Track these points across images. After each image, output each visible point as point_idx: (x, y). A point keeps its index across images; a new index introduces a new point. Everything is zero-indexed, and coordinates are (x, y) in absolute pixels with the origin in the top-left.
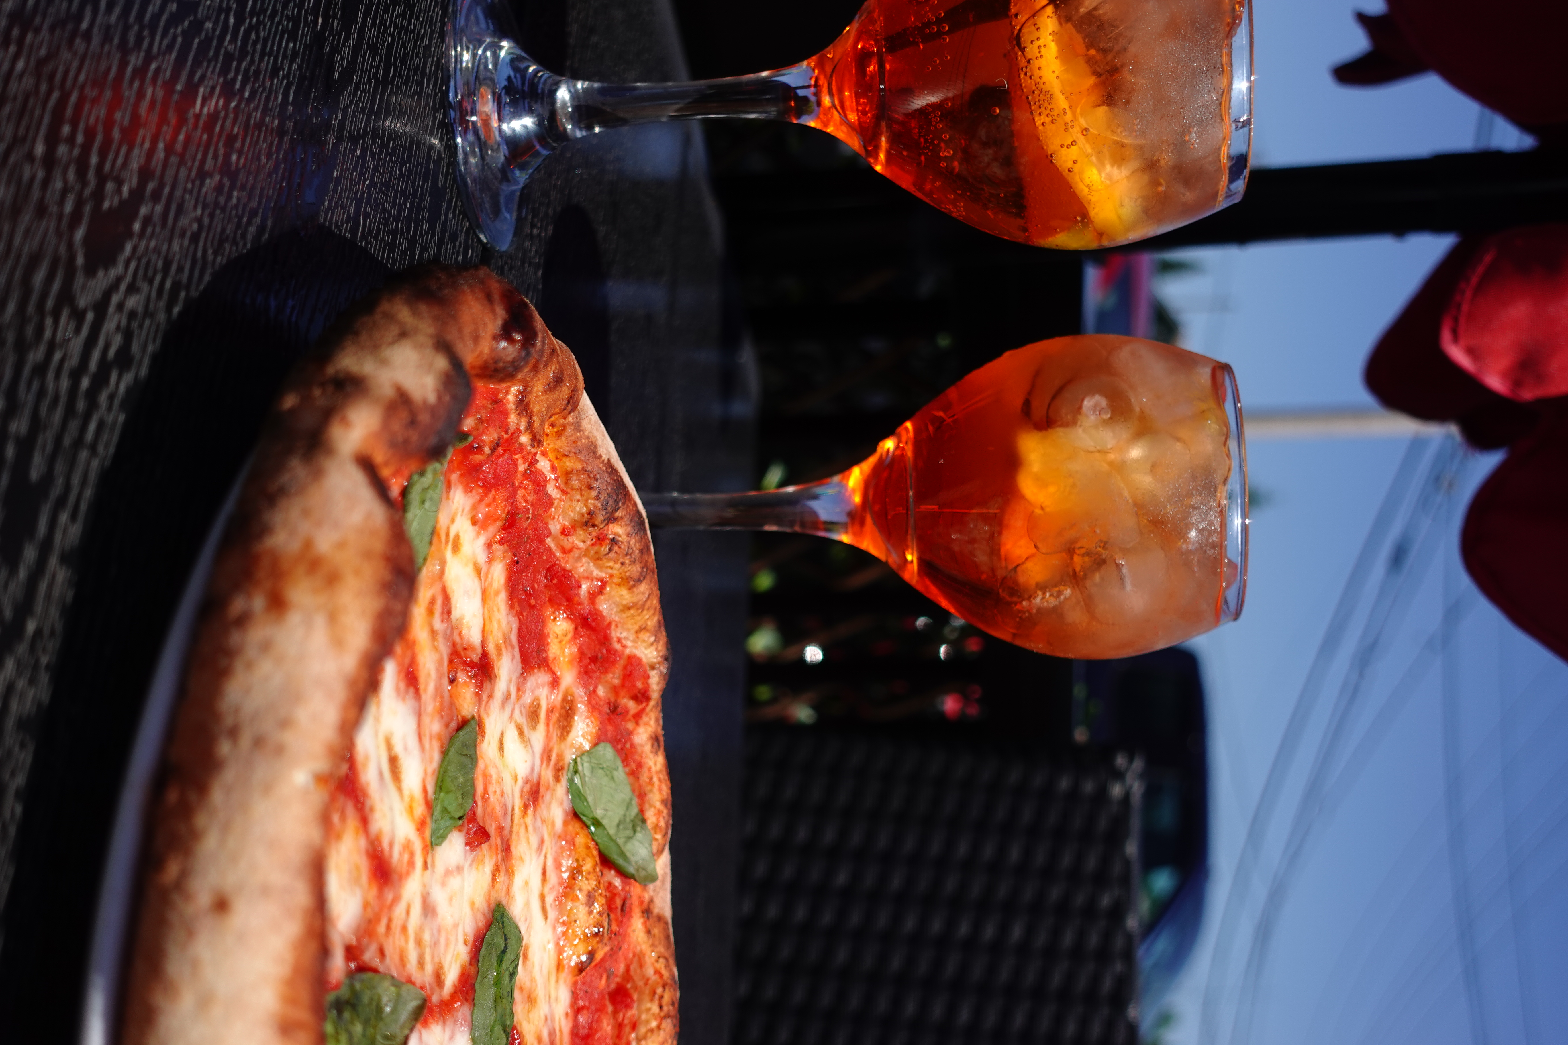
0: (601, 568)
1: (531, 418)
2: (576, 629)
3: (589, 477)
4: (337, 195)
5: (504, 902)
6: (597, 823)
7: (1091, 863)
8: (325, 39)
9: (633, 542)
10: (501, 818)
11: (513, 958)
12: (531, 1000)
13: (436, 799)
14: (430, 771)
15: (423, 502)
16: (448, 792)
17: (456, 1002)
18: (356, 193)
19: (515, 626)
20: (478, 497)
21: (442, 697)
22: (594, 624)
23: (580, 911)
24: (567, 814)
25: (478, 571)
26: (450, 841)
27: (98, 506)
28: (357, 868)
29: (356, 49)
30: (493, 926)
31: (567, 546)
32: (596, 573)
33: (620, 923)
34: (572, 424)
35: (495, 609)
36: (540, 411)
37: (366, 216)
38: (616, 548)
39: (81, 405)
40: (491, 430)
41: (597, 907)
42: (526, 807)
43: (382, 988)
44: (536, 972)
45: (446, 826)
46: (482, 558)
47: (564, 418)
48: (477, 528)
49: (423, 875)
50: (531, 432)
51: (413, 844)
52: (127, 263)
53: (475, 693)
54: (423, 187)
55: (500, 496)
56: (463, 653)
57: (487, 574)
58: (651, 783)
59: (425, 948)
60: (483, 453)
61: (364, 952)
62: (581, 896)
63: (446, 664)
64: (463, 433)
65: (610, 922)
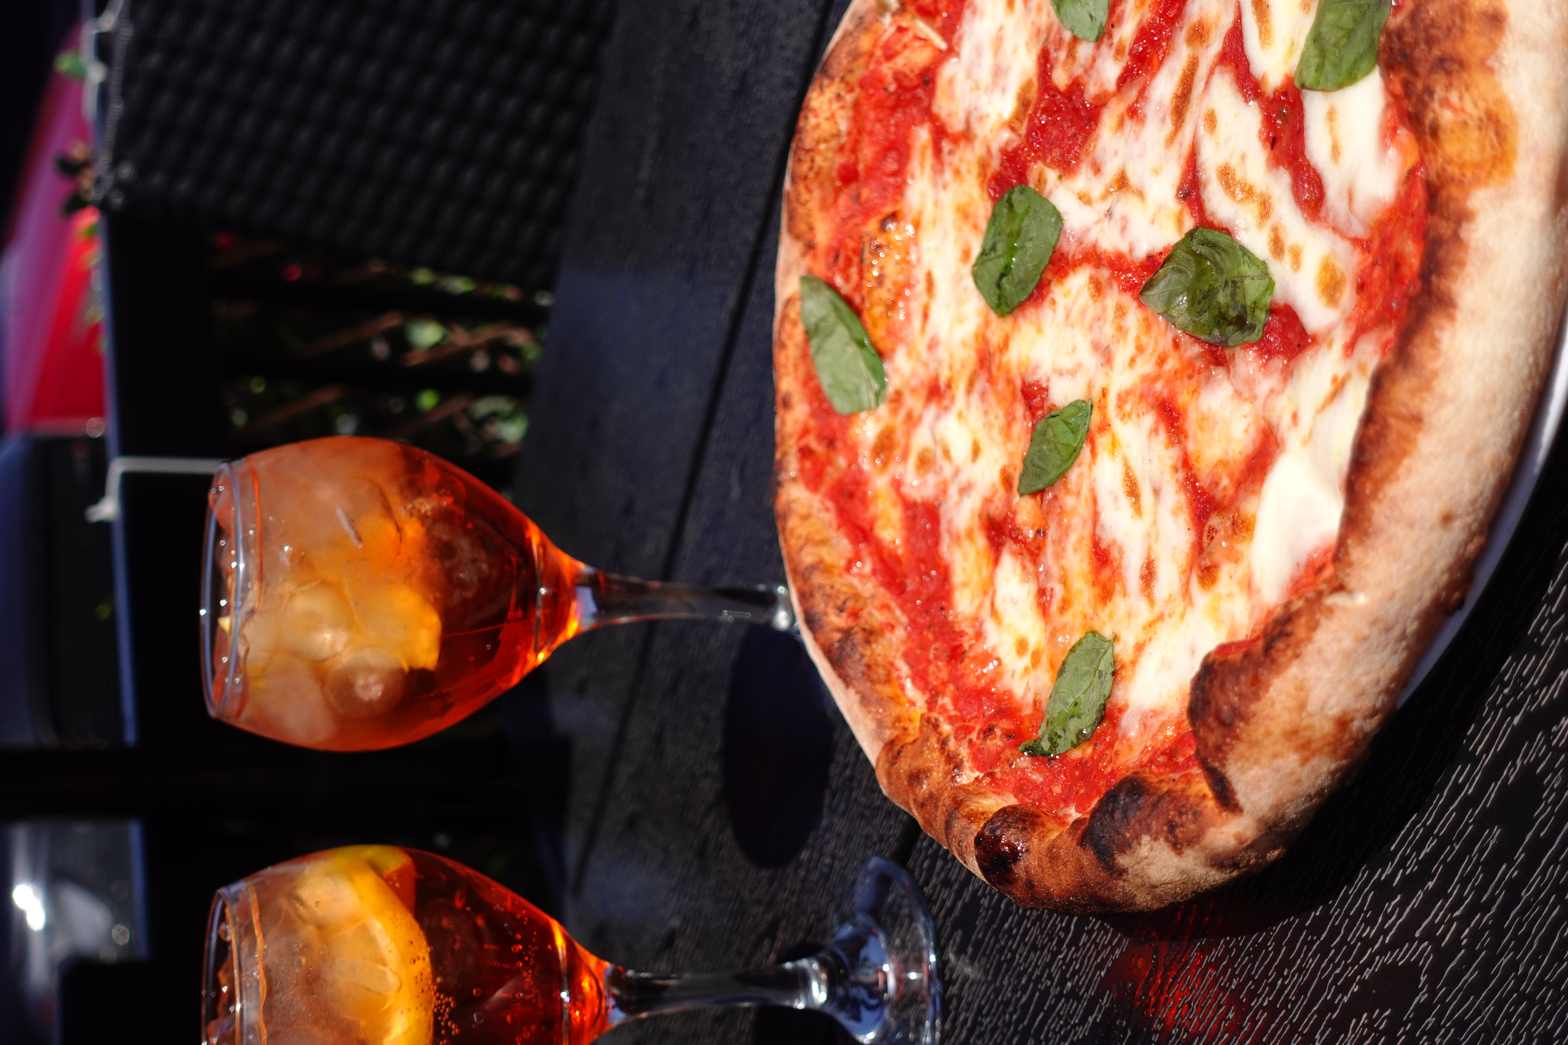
0: (851, 586)
1: (942, 748)
2: (872, 528)
3: (869, 676)
4: (1103, 956)
5: (993, 316)
6: (861, 344)
9: (820, 606)
10: (988, 392)
11: (988, 264)
12: (964, 213)
13: (1081, 442)
14: (1084, 468)
15: (1076, 704)
16: (1067, 445)
17: (1078, 260)
18: (1077, 951)
19: (944, 549)
20: (997, 685)
21: (1060, 524)
22: (857, 532)
23: (891, 270)
24: (891, 359)
25: (995, 615)
26: (1066, 398)
27: (1430, 789)
28: (1201, 428)
30: (1014, 303)
31: (885, 612)
32: (856, 581)
33: (842, 243)
34: (887, 729)
36: (932, 751)
38: (839, 602)
39: (1438, 869)
40: (993, 749)
41: (874, 273)
42: (949, 386)
43: (1184, 319)
44: (952, 234)
45: (1074, 415)
46: (990, 627)
47: (897, 737)
48: (995, 655)
49: (1109, 385)
50: (940, 734)
51: (1117, 416)
52: (1369, 963)
53: (1015, 513)
54: (985, 936)
55: (971, 680)
56: (1025, 551)
57: (980, 607)
58: (796, 367)
59: (1113, 322)
60: (1002, 729)
61: (1202, 355)
62: (888, 284)
63: (1050, 550)
64: (1029, 755)
65: (859, 251)
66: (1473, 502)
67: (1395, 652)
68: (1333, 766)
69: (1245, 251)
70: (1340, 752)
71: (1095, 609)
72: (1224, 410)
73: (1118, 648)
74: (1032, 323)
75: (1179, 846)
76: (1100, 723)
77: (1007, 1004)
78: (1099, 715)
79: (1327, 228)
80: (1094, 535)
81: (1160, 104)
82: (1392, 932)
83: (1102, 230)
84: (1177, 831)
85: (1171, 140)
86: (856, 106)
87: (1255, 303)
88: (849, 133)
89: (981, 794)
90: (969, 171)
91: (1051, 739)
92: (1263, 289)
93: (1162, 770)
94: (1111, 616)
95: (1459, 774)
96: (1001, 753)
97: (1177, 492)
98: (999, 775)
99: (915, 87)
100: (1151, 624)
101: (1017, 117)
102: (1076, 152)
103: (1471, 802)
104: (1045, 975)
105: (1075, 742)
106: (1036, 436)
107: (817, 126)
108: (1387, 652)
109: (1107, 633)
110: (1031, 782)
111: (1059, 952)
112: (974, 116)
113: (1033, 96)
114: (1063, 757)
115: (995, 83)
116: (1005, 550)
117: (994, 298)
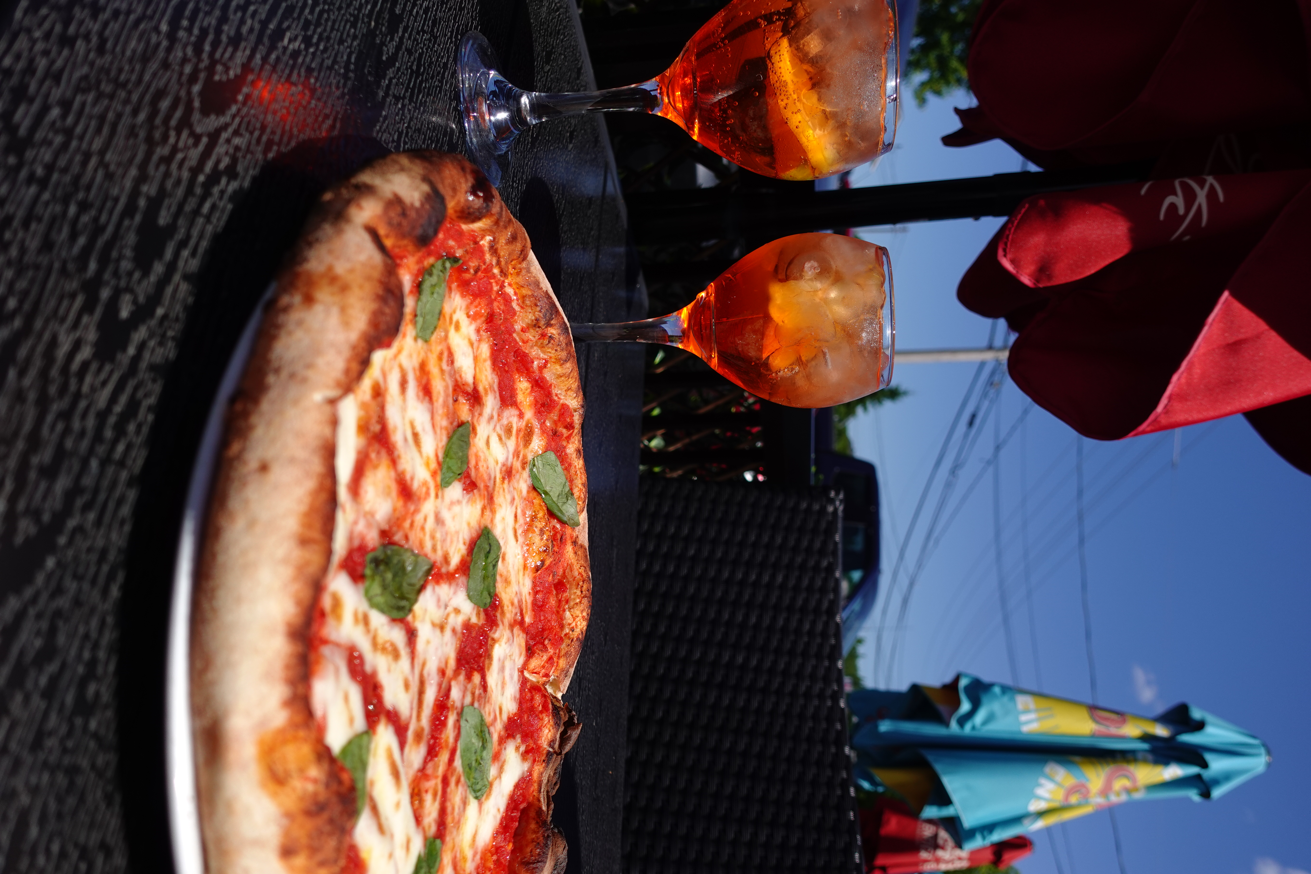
0: (544, 352)
1: (499, 258)
2: (532, 387)
3: (535, 299)
4: (385, 125)
5: (489, 526)
6: (546, 493)
7: (817, 545)
8: (377, 35)
9: (561, 339)
10: (487, 481)
11: (495, 557)
12: (507, 582)
13: (444, 462)
14: (441, 446)
15: (433, 293)
16: (451, 458)
17: (457, 573)
18: (399, 128)
19: (496, 381)
20: (469, 301)
21: (448, 407)
22: (541, 384)
23: (537, 539)
24: (529, 487)
25: (472, 344)
26: (454, 487)
28: (389, 487)
29: (398, 48)
30: (482, 538)
31: (525, 339)
32: (542, 355)
33: (559, 547)
34: (525, 268)
35: (484, 369)
36: (504, 256)
37: (405, 143)
38: (552, 341)
39: (198, 191)
40: (474, 260)
41: (545, 537)
42: (504, 479)
43: (406, 556)
44: (510, 567)
45: (451, 477)
46: (474, 337)
47: (520, 264)
48: (470, 319)
49: (435, 501)
50: (500, 267)
51: (429, 483)
52: (234, 117)
53: (470, 410)
54: (443, 139)
55: (483, 302)
56: (462, 387)
57: (478, 348)
58: (576, 474)
59: (437, 541)
60: (470, 273)
61: (393, 535)
62: (537, 531)
63: (451, 389)
64: (456, 257)
65: (553, 546)
66: (244, 484)
67: (280, 358)
68: (307, 266)
69: (382, 611)
70: (304, 276)
71: (427, 357)
72: (380, 503)
73: (414, 335)
74: (473, 527)
75: (397, 200)
76: (419, 284)
77: (429, 94)
78: (422, 288)
79: (343, 645)
80: (433, 404)
81: (431, 684)
83: (448, 595)
84: (401, 211)
85: (424, 665)
86: (562, 627)
87: (372, 579)
88: (564, 610)
89: (483, 230)
90: (508, 607)
91: (445, 268)
92: (370, 591)
93: (401, 255)
94: (419, 353)
95: (194, 265)
96: (471, 258)
97: (397, 441)
98: (472, 243)
99: (535, 645)
101: (492, 646)
102: (464, 638)
103: (183, 244)
104: (412, 112)
105: (433, 269)
106: (465, 460)
107: (582, 612)
108: (287, 358)
109: (420, 342)
110: (455, 240)
111: (407, 128)
112: (511, 641)
113: (487, 662)
114: (439, 257)
115: (503, 662)
116: (472, 386)
117: (491, 537)
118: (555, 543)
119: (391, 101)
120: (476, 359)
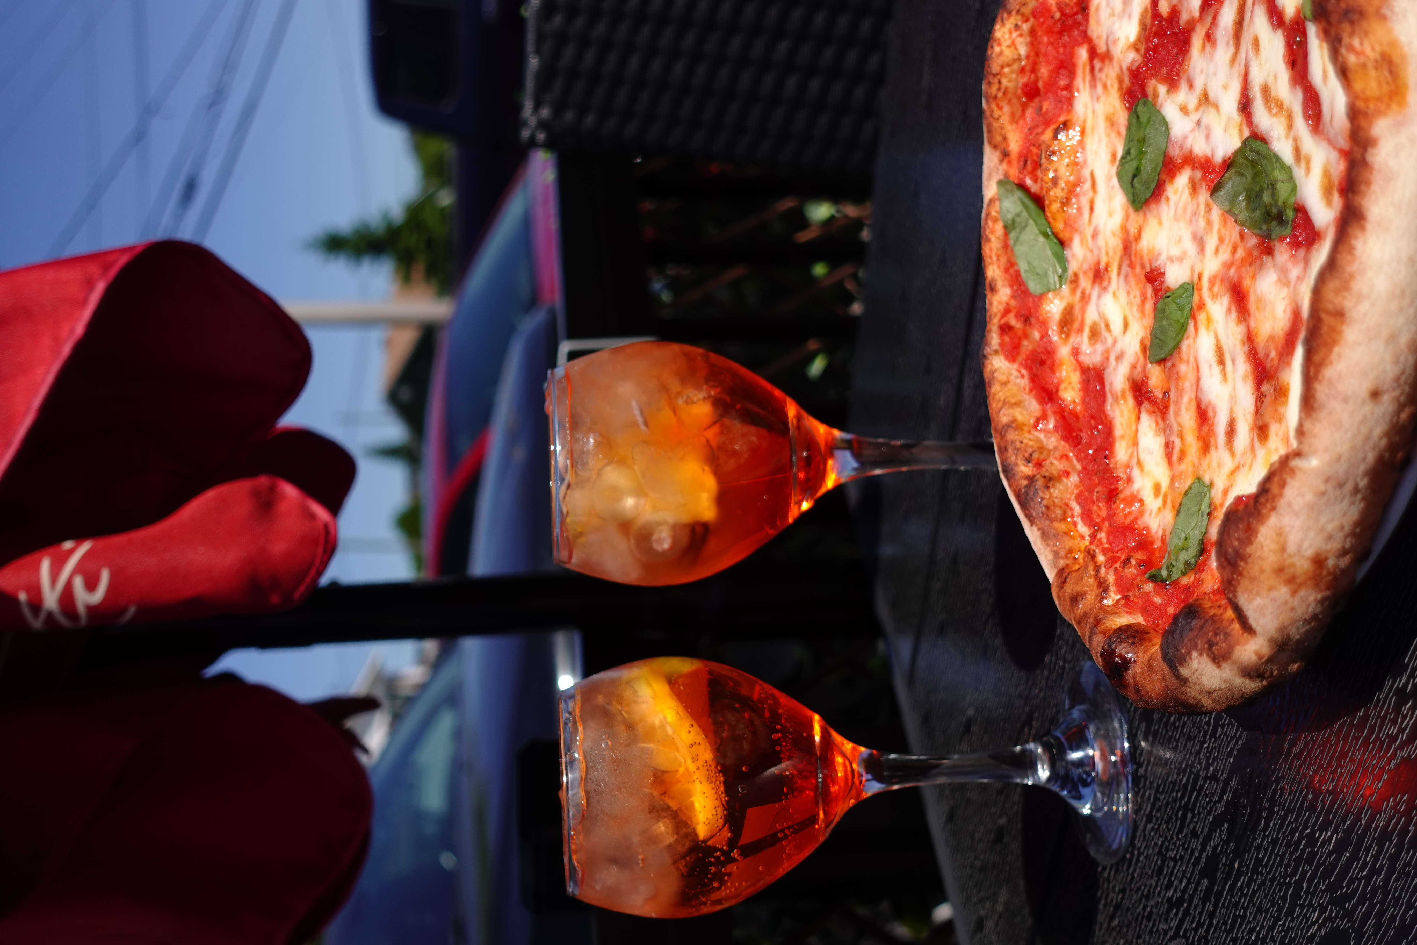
0: (1039, 440)
1: (1096, 575)
2: (1057, 391)
3: (1048, 516)
4: (1231, 746)
5: (1131, 210)
6: (1045, 235)
7: (569, 53)
8: (1233, 852)
9: (1013, 458)
10: (1130, 274)
11: (1127, 165)
12: (1111, 122)
13: (1188, 319)
14: (1190, 341)
15: (1186, 539)
16: (1177, 322)
17: (1180, 163)
18: (1215, 741)
19: (1108, 407)
20: (1139, 522)
21: (1177, 388)
22: (1044, 395)
23: (1063, 172)
24: (1070, 246)
25: (1139, 463)
26: (1177, 282)
28: (1258, 308)
29: (1208, 838)
30: (1143, 200)
31: (1064, 461)
32: (1042, 436)
33: (1029, 151)
34: (1061, 558)
35: (1125, 426)
36: (1089, 577)
37: (1208, 723)
38: (1027, 455)
40: (1129, 576)
41: (1051, 175)
42: (1106, 269)
43: (1243, 215)
44: (1105, 140)
45: (1180, 296)
46: (1136, 473)
47: (1067, 565)
48: (1139, 497)
49: (1203, 270)
50: (1095, 563)
51: (1209, 297)
52: (1393, 756)
53: (1147, 378)
54: (1159, 727)
55: (1120, 519)
56: (1156, 410)
57: (1131, 456)
58: (998, 256)
59: (1204, 216)
60: (1137, 559)
61: (1257, 246)
62: (1062, 184)
63: (1172, 409)
64: (1153, 581)
65: (1039, 157)
66: (1397, 379)
67: (1353, 503)
68: (1319, 596)
69: (1277, 158)
70: (1323, 586)
71: (1200, 459)
72: (1270, 293)
73: (1213, 492)
74: (1155, 217)
75: (1216, 661)
76: (1201, 555)
77: (1174, 783)
78: (1199, 548)
79: (1324, 140)
80: (1197, 397)
81: (1225, 30)
82: (1407, 731)
83: (1194, 138)
84: (1214, 648)
85: (1233, 60)
86: (1032, 32)
87: (1284, 203)
88: (1028, 57)
89: (1115, 613)
90: (1112, 86)
91: (1168, 568)
92: (1289, 191)
93: (1218, 597)
94: (1209, 465)
96: (1133, 580)
97: (1244, 363)
98: (1132, 598)
99: (1075, 14)
100: (1233, 473)
101: (1139, 40)
102: (1177, 69)
104: (1197, 761)
105: (1184, 570)
106: (1159, 313)
107: (1001, 53)
108: (1345, 504)
109: (1207, 479)
110: (1153, 603)
111: (1205, 742)
112: (1111, 39)
113: (1148, 21)
114: (1175, 583)
115: (1124, 10)
116: (1143, 409)
117: (1131, 195)
118: (1036, 158)
119: (1222, 774)
120: (1135, 443)
